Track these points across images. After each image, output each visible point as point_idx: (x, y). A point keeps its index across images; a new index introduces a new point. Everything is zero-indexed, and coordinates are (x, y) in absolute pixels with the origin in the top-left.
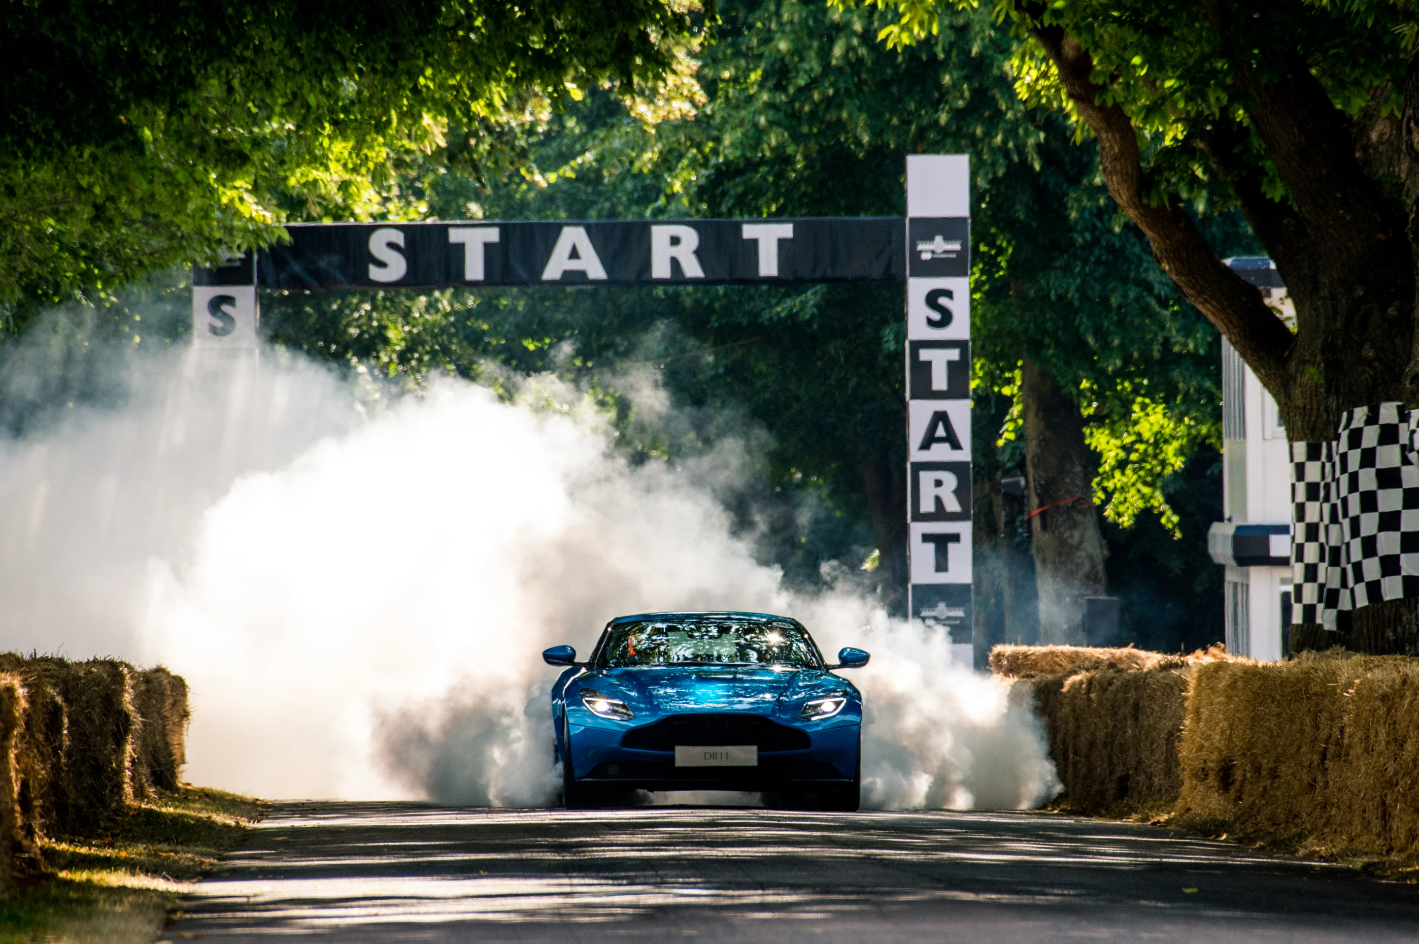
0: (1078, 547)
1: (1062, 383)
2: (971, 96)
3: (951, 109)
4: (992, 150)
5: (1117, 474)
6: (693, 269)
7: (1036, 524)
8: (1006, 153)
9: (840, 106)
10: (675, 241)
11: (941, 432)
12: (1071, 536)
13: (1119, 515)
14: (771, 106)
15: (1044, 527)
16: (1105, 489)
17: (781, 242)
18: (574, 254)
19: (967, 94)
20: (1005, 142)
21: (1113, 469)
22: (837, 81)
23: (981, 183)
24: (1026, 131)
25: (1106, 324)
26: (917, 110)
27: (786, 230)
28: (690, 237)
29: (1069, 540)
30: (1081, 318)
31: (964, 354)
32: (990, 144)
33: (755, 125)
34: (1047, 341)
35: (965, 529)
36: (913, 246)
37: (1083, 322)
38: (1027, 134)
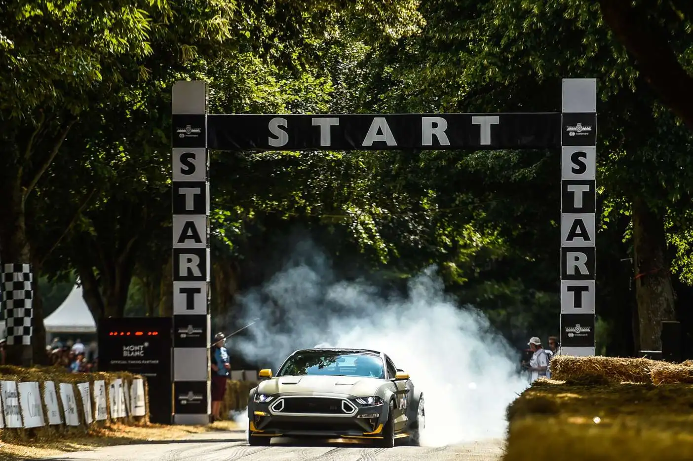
0: (661, 294)
1: (650, 207)
2: (598, 50)
3: (587, 57)
4: (610, 80)
5: (686, 258)
6: (444, 141)
7: (639, 283)
8: (618, 82)
9: (528, 56)
10: (435, 125)
11: (578, 231)
12: (657, 289)
13: (687, 278)
14: (490, 54)
15: (643, 284)
16: (678, 265)
17: (493, 127)
18: (380, 132)
19: (596, 49)
20: (617, 76)
21: (683, 255)
22: (526, 41)
23: (603, 97)
24: (629, 70)
25: (673, 176)
26: (571, 57)
27: (495, 120)
28: (443, 123)
29: (656, 291)
30: (660, 173)
31: (592, 188)
32: (609, 77)
33: (482, 64)
34: (642, 184)
35: (591, 284)
36: (565, 129)
37: (661, 174)
38: (630, 72)
